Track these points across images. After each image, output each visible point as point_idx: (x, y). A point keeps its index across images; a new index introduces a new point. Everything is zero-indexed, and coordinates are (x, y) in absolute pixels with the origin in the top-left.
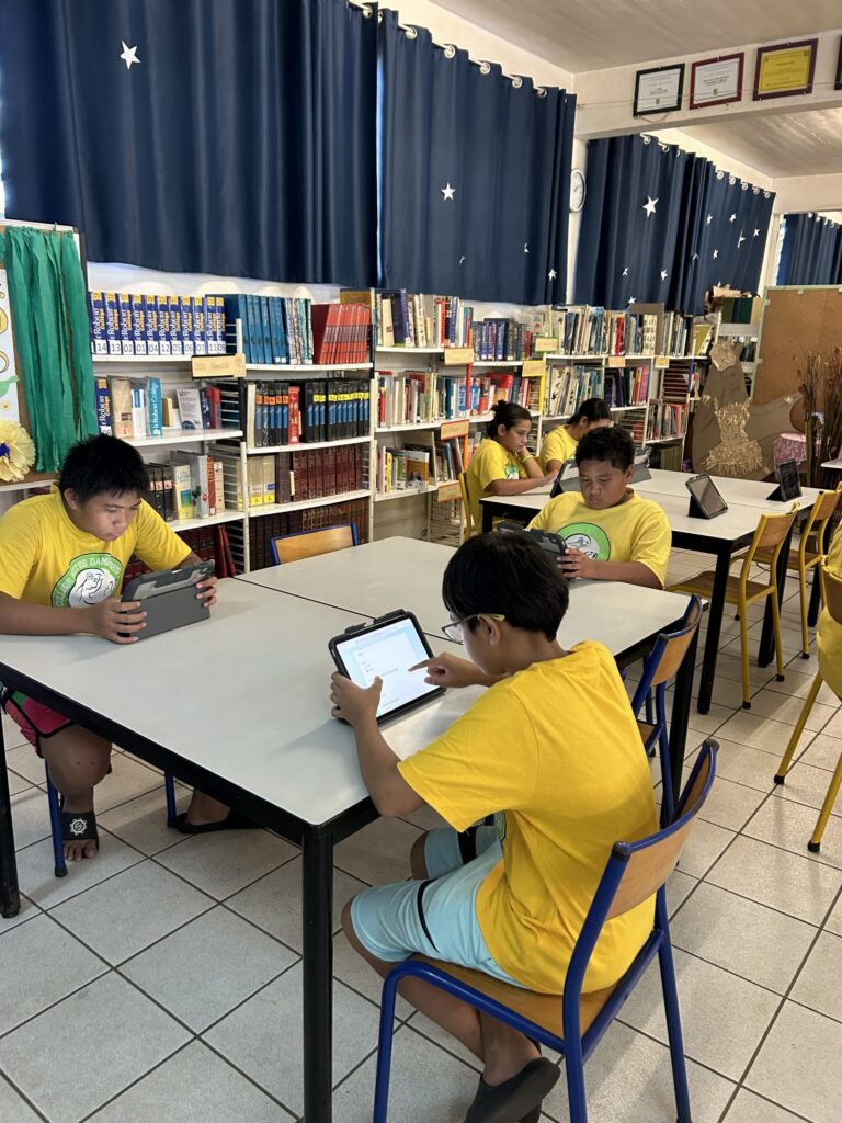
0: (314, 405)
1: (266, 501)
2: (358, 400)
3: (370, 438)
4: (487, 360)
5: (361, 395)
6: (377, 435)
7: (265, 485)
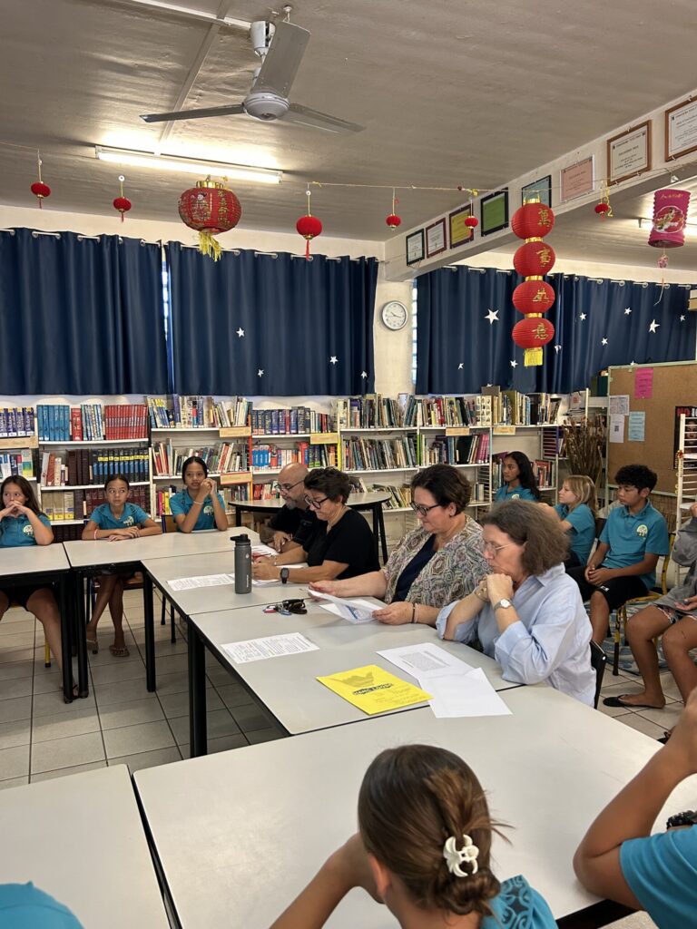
0: (98, 463)
1: (66, 517)
2: (139, 460)
3: (150, 483)
4: (279, 434)
5: (142, 457)
6: (154, 481)
7: (66, 509)
